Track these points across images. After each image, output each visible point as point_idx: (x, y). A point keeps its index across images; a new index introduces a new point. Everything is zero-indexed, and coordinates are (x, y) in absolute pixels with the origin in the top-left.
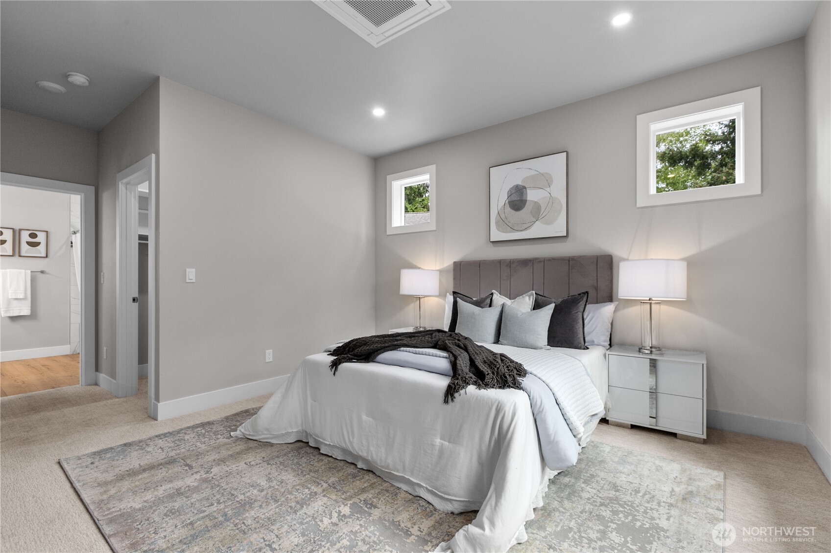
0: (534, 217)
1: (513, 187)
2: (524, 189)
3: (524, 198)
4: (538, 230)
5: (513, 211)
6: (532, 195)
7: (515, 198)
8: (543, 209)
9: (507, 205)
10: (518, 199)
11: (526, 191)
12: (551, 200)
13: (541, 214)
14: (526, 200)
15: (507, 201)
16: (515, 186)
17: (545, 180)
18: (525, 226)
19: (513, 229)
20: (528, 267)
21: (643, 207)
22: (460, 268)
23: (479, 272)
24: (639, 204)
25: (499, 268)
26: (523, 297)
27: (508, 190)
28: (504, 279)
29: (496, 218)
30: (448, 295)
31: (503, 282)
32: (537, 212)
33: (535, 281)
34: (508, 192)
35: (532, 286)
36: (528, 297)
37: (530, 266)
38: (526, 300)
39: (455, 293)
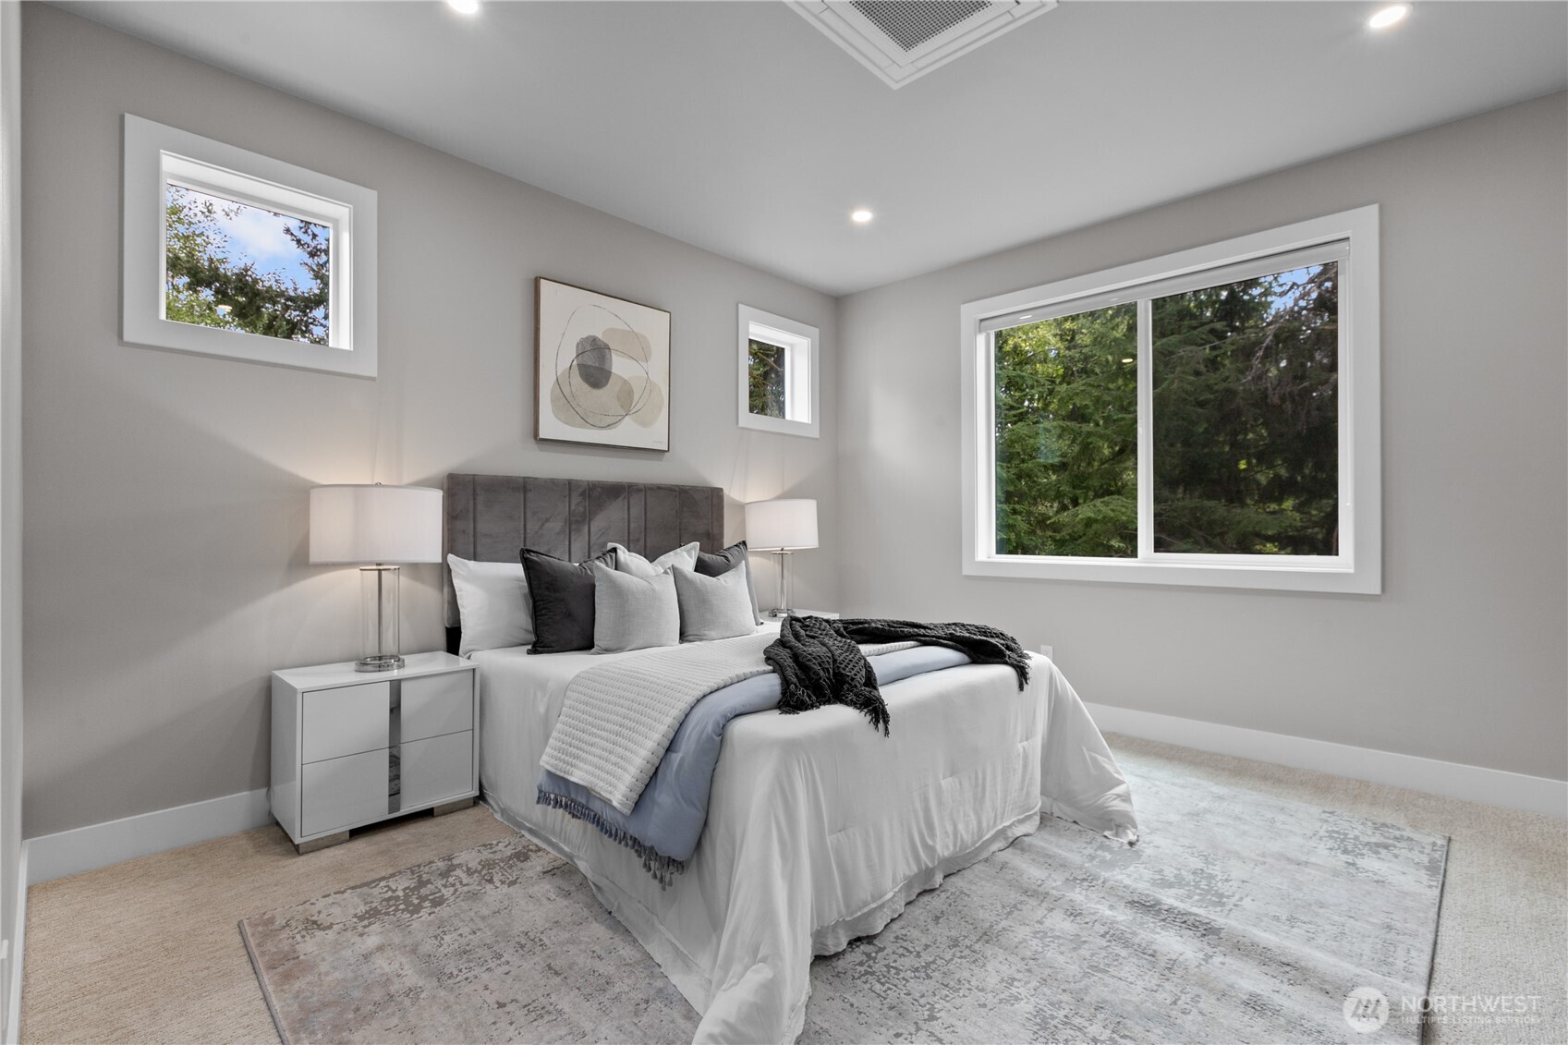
0: (622, 407)
1: (587, 338)
2: (607, 351)
3: (606, 367)
4: (624, 434)
5: (586, 386)
6: (620, 366)
7: (590, 360)
8: (636, 397)
9: (576, 371)
10: (597, 365)
11: (611, 356)
12: (648, 384)
13: (633, 404)
14: (610, 373)
15: (575, 362)
16: (590, 337)
17: (639, 348)
18: (608, 421)
19: (586, 422)
20: (620, 499)
21: (743, 428)
22: (474, 490)
23: (522, 502)
24: (741, 425)
25: (567, 498)
26: (676, 554)
27: (578, 340)
28: (577, 522)
29: (552, 391)
30: (451, 558)
31: (573, 527)
32: (627, 399)
33: (632, 525)
34: (578, 344)
35: (627, 534)
36: (685, 554)
37: (625, 498)
38: (685, 558)
39: (529, 551)
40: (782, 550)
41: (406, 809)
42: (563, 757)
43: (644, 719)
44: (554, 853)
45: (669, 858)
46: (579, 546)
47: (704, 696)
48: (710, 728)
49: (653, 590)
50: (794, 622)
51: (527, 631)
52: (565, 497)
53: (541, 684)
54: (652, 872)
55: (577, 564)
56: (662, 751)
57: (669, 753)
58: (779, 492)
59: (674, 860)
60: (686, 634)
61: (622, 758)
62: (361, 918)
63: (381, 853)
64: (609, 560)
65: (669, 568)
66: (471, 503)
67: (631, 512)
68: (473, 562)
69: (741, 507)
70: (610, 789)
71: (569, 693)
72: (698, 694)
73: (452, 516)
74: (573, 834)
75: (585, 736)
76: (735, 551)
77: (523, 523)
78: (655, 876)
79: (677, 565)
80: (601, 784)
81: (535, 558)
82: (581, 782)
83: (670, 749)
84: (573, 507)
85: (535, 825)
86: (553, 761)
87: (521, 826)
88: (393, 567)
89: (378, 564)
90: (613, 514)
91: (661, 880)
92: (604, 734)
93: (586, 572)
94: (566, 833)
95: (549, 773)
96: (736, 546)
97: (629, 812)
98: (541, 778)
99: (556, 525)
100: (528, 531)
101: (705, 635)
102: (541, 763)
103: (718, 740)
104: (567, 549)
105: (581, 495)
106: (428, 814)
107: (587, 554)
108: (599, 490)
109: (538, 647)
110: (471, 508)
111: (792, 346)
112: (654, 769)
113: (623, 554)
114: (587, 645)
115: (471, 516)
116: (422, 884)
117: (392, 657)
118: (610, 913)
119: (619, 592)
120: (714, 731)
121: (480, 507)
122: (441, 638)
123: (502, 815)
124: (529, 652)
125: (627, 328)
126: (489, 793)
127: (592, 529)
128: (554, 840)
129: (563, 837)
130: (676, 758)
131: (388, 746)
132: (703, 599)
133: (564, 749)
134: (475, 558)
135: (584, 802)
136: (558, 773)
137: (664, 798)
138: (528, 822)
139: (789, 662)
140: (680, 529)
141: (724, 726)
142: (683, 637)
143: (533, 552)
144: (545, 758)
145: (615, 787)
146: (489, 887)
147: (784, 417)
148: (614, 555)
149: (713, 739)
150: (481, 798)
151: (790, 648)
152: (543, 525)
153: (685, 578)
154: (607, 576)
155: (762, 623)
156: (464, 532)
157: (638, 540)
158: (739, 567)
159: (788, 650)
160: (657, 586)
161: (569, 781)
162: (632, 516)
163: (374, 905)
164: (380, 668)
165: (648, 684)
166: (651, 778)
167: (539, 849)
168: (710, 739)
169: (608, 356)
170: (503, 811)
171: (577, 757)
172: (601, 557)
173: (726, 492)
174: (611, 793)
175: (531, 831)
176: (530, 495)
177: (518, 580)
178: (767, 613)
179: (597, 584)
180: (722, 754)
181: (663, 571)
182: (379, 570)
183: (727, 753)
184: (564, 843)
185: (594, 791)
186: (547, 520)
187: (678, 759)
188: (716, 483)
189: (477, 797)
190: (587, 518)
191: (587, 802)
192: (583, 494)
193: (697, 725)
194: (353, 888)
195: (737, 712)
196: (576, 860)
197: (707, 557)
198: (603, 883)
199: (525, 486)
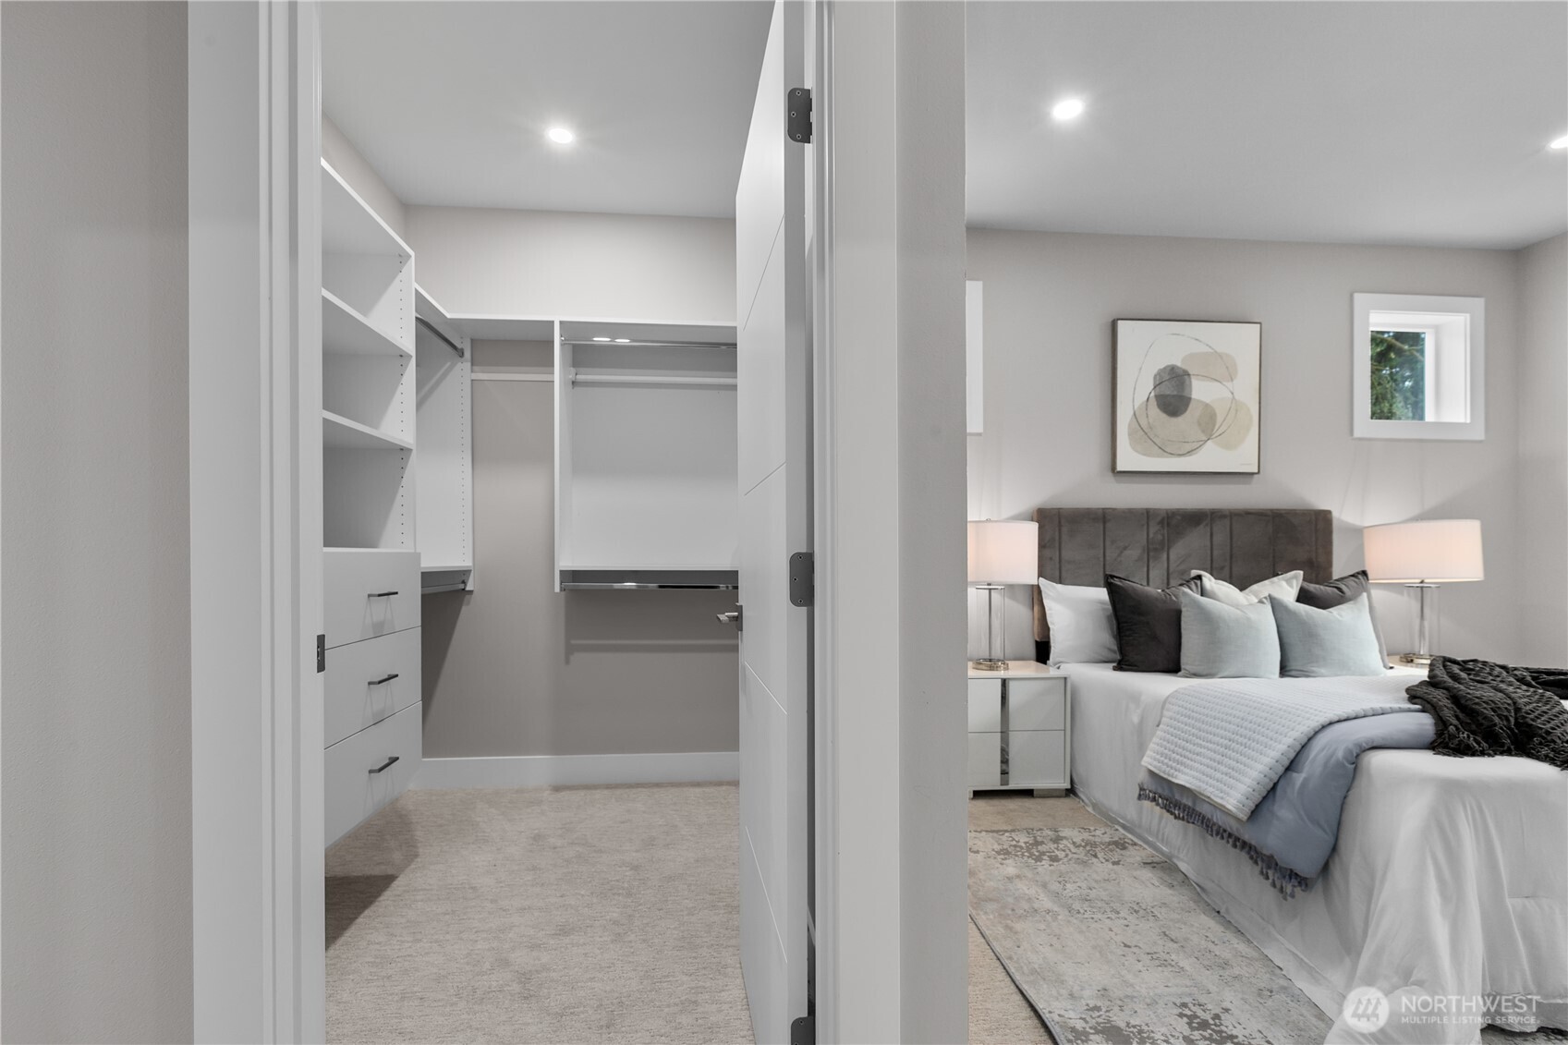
0: (1203, 431)
1: (1165, 368)
2: (1186, 377)
3: (1186, 394)
4: (1209, 458)
5: (1164, 415)
6: (1201, 391)
7: (1168, 390)
8: (1219, 419)
9: (1153, 402)
10: (1175, 393)
11: (1191, 382)
12: (1233, 404)
13: (1217, 427)
14: (1190, 399)
15: (1153, 394)
16: (1168, 366)
17: (1223, 368)
18: (1188, 447)
19: (1164, 451)
20: (1202, 526)
21: (1360, 439)
22: (1060, 522)
23: (1102, 532)
24: (1357, 434)
25: (1145, 527)
26: (1273, 583)
27: (1155, 371)
28: (1155, 550)
29: (1129, 425)
30: (1043, 582)
31: (1151, 554)
32: (1209, 424)
33: (1215, 553)
34: (1155, 376)
35: (1209, 562)
36: (1284, 583)
37: (1207, 525)
38: (1286, 587)
39: (1112, 577)
40: (1422, 582)
41: (1012, 786)
42: (1166, 761)
43: (1256, 736)
44: (1150, 850)
45: (1291, 870)
46: (1157, 573)
47: (1331, 723)
48: (1340, 754)
49: (1248, 619)
50: (1449, 664)
51: (1110, 650)
52: (1143, 525)
53: (1134, 698)
54: (1270, 881)
55: (1160, 591)
56: (1281, 770)
57: (1289, 772)
58: (1416, 511)
59: (1296, 874)
60: (1288, 669)
61: (1233, 769)
62: (998, 853)
63: (999, 813)
64: (1193, 587)
65: (1265, 598)
66: (1057, 533)
67: (1215, 538)
68: (1060, 585)
69: (1358, 532)
70: (1221, 795)
71: (1167, 706)
72: (1323, 719)
73: (1046, 545)
74: (1173, 834)
75: (1190, 746)
76: (1351, 582)
77: (1102, 551)
78: (1274, 885)
79: (1276, 595)
80: (1211, 789)
81: (1119, 583)
82: (1188, 785)
83: (1292, 766)
84: (1151, 535)
85: (1127, 821)
86: (1155, 763)
87: (1114, 821)
88: (1000, 587)
89: (989, 584)
90: (1194, 541)
91: (1281, 890)
92: (1210, 746)
93: (1171, 598)
94: (1163, 834)
95: (1151, 773)
96: (1353, 576)
97: (1245, 818)
98: (1142, 777)
99: (1134, 553)
100: (1107, 558)
101: (1313, 672)
102: (1143, 763)
103: (1351, 768)
104: (1145, 576)
105: (1159, 523)
106: (1028, 793)
107: (1166, 581)
108: (1179, 518)
109: (1123, 665)
110: (1057, 538)
111: (1437, 329)
112: (1271, 785)
113: (1209, 581)
114: (1173, 668)
115: (1057, 545)
116: (1037, 843)
117: (999, 660)
118: (1218, 912)
119: (1207, 618)
120: (1345, 758)
121: (1065, 537)
122: (1032, 650)
123: (1094, 809)
124: (1115, 669)
125: (1210, 350)
126: (1080, 789)
127: (1172, 557)
128: (1151, 839)
129: (1160, 837)
130: (1298, 778)
131: (999, 730)
132: (1311, 634)
133: (1167, 755)
134: (1060, 581)
135: (1190, 804)
136: (1162, 774)
137: (1284, 812)
138: (1122, 818)
139: (1446, 702)
140: (1274, 557)
141: (1358, 756)
142: (1284, 671)
143: (1117, 577)
144: (1145, 759)
145: (1228, 794)
146: (1094, 860)
147: (1422, 417)
148: (1199, 582)
149: (1344, 766)
150: (1071, 792)
151: (1447, 689)
152: (1122, 552)
153: (1286, 608)
154: (1195, 602)
155: (1391, 668)
156: (1051, 559)
157: (1222, 568)
158: (1359, 599)
159: (1445, 691)
160: (1253, 616)
161: (1173, 783)
162: (1215, 543)
163: (1005, 847)
164: (991, 668)
165: (1259, 705)
166: (1269, 792)
167: (1135, 844)
168: (1340, 765)
169: (1187, 382)
170: (1095, 806)
171: (1182, 764)
172: (1187, 583)
173: (1335, 514)
174: (1222, 798)
175: (1124, 827)
176: (1108, 525)
177: (1102, 603)
178: (1398, 657)
179: (1183, 609)
180: (1356, 783)
181: (1257, 601)
182: (990, 589)
183: (1362, 782)
184: (1162, 842)
185: (1203, 795)
186: (1125, 548)
187: (1301, 779)
188: (1322, 505)
189: (1067, 790)
190: (1166, 545)
191: (1194, 803)
192: (1161, 522)
193: (1323, 749)
194: (987, 831)
195: (1375, 744)
196: (1175, 861)
197: (1312, 587)
198: (1208, 885)
199: (1104, 517)
